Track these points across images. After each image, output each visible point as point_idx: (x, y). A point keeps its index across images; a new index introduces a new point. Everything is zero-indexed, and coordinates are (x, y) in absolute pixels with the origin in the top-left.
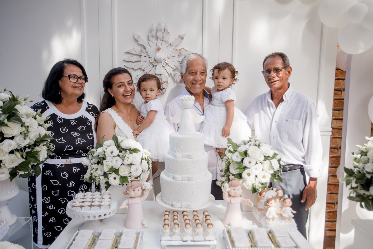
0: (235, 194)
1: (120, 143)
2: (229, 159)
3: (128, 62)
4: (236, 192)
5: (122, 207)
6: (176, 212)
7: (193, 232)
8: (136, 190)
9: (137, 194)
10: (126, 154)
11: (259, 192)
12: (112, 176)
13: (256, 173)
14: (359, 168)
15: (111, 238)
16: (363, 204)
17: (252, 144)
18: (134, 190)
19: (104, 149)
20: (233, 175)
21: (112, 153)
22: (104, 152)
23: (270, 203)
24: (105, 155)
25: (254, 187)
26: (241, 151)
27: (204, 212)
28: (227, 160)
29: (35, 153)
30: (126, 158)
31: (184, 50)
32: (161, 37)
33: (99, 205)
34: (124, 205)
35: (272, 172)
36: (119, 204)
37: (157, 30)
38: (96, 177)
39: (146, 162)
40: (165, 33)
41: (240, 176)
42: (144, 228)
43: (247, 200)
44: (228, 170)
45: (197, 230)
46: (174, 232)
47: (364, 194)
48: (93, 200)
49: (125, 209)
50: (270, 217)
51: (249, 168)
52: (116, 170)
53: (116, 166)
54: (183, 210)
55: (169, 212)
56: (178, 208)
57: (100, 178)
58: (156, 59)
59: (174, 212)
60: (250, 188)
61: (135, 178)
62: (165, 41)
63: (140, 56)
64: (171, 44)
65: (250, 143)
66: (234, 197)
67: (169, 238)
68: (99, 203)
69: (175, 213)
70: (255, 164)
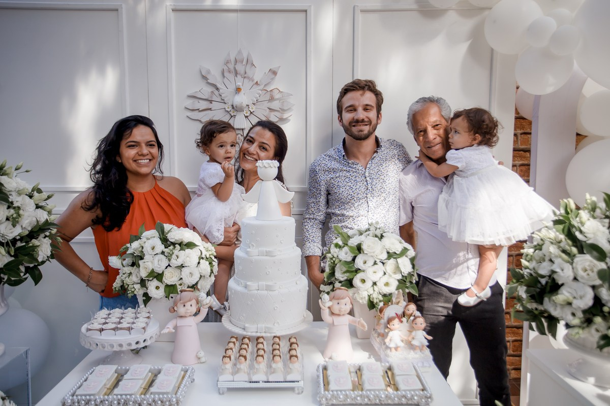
0: (339, 311)
1: (167, 234)
2: (334, 257)
3: (193, 110)
4: (341, 308)
5: (166, 331)
6: (246, 339)
7: (267, 368)
8: (188, 304)
9: (188, 311)
10: (174, 251)
11: (379, 307)
12: (152, 285)
13: (375, 278)
14: (531, 270)
15: (142, 378)
16: (534, 324)
17: (371, 235)
18: (184, 306)
19: (141, 243)
20: (340, 282)
21: (153, 248)
22: (141, 248)
23: (391, 324)
24: (143, 252)
25: (371, 300)
26: (352, 245)
27: (290, 339)
28: (332, 259)
29: (31, 249)
30: (174, 256)
31: (278, 91)
32: (242, 72)
33: (129, 327)
34: (169, 328)
35: (399, 277)
36: (162, 327)
37: (236, 61)
38: (128, 285)
39: (208, 263)
40: (249, 66)
41: (349, 284)
42: (201, 363)
43: (359, 319)
44: (332, 273)
45: (274, 365)
46: (238, 368)
47: (536, 309)
48: (121, 321)
49: (170, 334)
50: (392, 345)
51: (364, 271)
52: (159, 274)
53: (159, 269)
54: (259, 335)
55: (236, 338)
56: (252, 332)
57: (134, 287)
58: (234, 106)
59: (244, 338)
60: (365, 301)
61: (189, 287)
62: (248, 78)
63: (211, 101)
64: (257, 82)
65: (368, 233)
66: (339, 315)
67: (231, 378)
68: (128, 325)
69: (246, 341)
70: (373, 264)
